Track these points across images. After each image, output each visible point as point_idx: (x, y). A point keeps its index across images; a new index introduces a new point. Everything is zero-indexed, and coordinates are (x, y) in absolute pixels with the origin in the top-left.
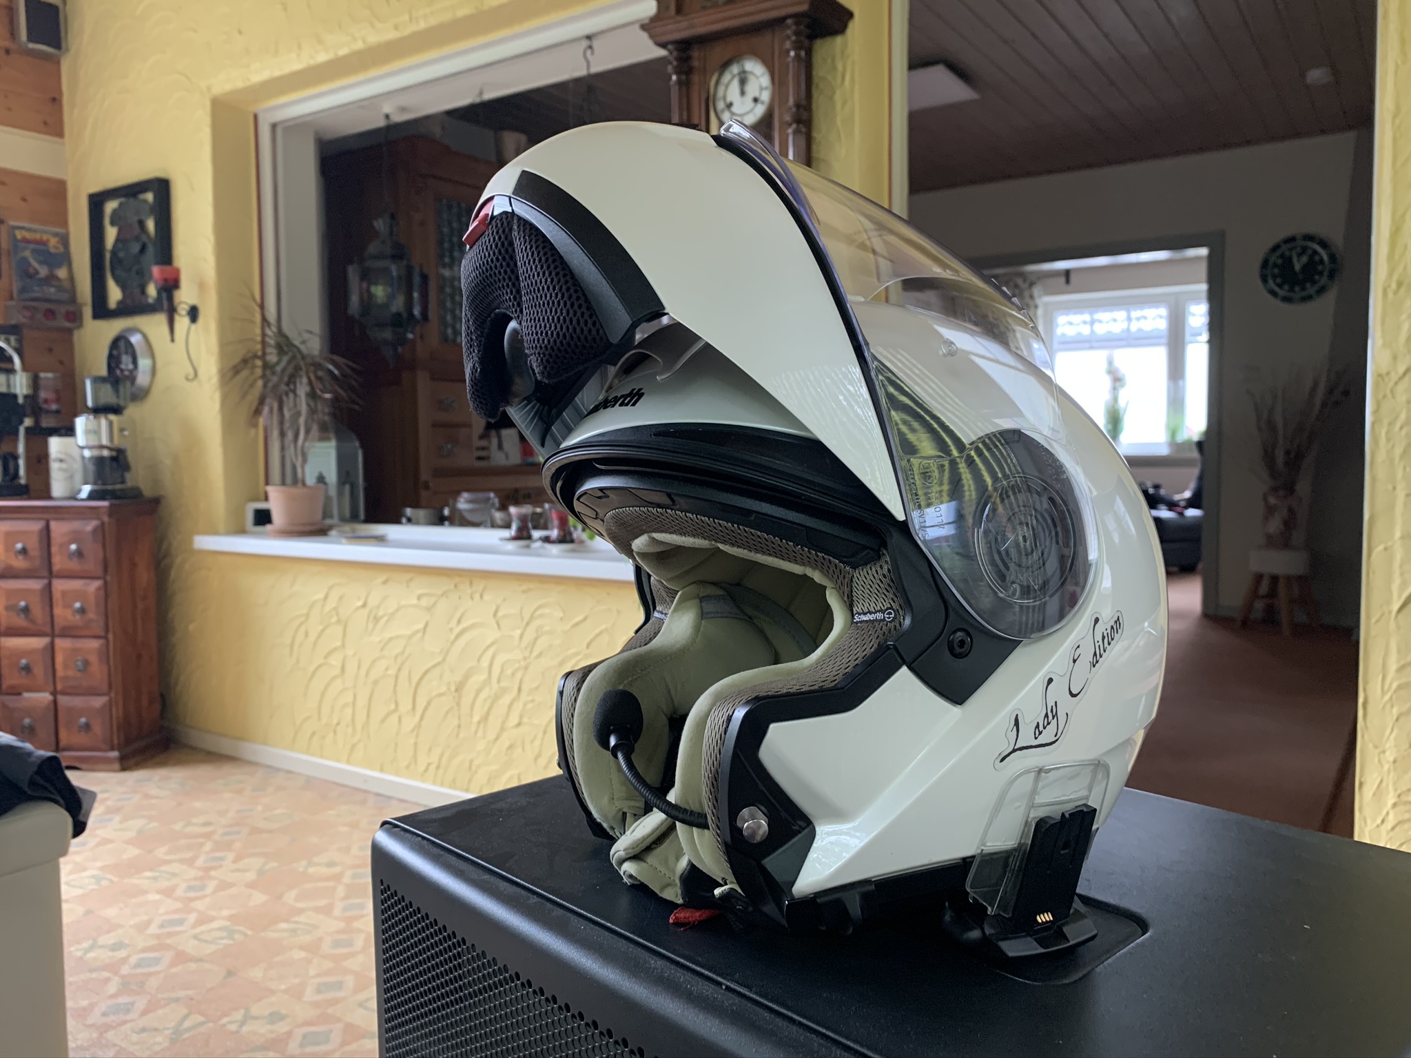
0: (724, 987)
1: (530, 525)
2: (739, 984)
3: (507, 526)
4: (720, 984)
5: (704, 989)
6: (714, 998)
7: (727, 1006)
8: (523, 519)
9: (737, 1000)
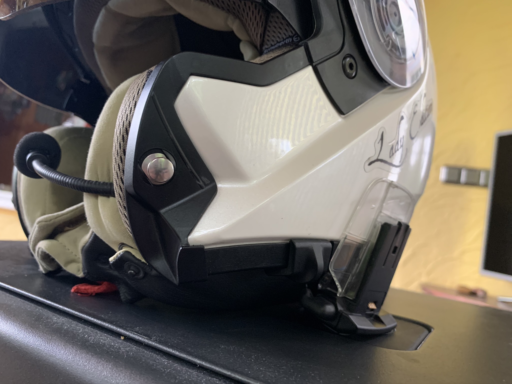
0: (122, 338)
2: (138, 333)
4: (119, 335)
5: (102, 339)
6: (111, 346)
7: (123, 352)
9: (134, 348)
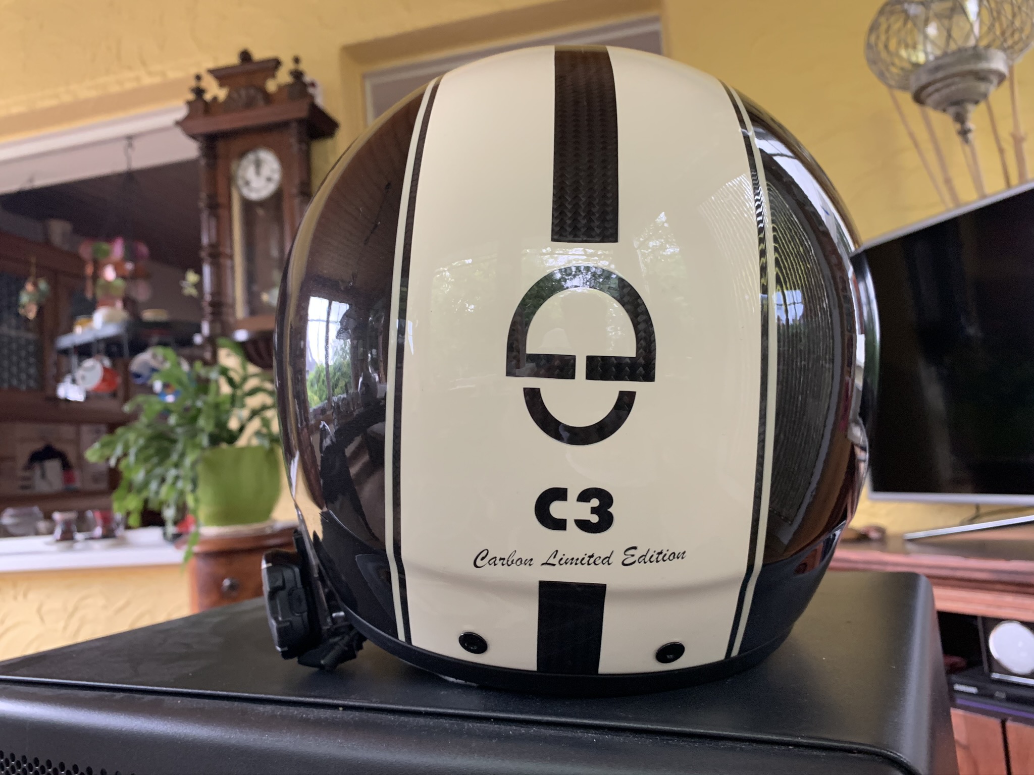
0: (341, 708)
1: (74, 527)
3: (51, 532)
4: (336, 706)
6: (333, 718)
7: (348, 721)
8: (67, 524)
9: (357, 713)
